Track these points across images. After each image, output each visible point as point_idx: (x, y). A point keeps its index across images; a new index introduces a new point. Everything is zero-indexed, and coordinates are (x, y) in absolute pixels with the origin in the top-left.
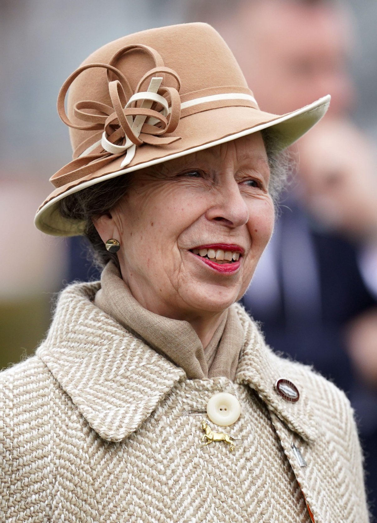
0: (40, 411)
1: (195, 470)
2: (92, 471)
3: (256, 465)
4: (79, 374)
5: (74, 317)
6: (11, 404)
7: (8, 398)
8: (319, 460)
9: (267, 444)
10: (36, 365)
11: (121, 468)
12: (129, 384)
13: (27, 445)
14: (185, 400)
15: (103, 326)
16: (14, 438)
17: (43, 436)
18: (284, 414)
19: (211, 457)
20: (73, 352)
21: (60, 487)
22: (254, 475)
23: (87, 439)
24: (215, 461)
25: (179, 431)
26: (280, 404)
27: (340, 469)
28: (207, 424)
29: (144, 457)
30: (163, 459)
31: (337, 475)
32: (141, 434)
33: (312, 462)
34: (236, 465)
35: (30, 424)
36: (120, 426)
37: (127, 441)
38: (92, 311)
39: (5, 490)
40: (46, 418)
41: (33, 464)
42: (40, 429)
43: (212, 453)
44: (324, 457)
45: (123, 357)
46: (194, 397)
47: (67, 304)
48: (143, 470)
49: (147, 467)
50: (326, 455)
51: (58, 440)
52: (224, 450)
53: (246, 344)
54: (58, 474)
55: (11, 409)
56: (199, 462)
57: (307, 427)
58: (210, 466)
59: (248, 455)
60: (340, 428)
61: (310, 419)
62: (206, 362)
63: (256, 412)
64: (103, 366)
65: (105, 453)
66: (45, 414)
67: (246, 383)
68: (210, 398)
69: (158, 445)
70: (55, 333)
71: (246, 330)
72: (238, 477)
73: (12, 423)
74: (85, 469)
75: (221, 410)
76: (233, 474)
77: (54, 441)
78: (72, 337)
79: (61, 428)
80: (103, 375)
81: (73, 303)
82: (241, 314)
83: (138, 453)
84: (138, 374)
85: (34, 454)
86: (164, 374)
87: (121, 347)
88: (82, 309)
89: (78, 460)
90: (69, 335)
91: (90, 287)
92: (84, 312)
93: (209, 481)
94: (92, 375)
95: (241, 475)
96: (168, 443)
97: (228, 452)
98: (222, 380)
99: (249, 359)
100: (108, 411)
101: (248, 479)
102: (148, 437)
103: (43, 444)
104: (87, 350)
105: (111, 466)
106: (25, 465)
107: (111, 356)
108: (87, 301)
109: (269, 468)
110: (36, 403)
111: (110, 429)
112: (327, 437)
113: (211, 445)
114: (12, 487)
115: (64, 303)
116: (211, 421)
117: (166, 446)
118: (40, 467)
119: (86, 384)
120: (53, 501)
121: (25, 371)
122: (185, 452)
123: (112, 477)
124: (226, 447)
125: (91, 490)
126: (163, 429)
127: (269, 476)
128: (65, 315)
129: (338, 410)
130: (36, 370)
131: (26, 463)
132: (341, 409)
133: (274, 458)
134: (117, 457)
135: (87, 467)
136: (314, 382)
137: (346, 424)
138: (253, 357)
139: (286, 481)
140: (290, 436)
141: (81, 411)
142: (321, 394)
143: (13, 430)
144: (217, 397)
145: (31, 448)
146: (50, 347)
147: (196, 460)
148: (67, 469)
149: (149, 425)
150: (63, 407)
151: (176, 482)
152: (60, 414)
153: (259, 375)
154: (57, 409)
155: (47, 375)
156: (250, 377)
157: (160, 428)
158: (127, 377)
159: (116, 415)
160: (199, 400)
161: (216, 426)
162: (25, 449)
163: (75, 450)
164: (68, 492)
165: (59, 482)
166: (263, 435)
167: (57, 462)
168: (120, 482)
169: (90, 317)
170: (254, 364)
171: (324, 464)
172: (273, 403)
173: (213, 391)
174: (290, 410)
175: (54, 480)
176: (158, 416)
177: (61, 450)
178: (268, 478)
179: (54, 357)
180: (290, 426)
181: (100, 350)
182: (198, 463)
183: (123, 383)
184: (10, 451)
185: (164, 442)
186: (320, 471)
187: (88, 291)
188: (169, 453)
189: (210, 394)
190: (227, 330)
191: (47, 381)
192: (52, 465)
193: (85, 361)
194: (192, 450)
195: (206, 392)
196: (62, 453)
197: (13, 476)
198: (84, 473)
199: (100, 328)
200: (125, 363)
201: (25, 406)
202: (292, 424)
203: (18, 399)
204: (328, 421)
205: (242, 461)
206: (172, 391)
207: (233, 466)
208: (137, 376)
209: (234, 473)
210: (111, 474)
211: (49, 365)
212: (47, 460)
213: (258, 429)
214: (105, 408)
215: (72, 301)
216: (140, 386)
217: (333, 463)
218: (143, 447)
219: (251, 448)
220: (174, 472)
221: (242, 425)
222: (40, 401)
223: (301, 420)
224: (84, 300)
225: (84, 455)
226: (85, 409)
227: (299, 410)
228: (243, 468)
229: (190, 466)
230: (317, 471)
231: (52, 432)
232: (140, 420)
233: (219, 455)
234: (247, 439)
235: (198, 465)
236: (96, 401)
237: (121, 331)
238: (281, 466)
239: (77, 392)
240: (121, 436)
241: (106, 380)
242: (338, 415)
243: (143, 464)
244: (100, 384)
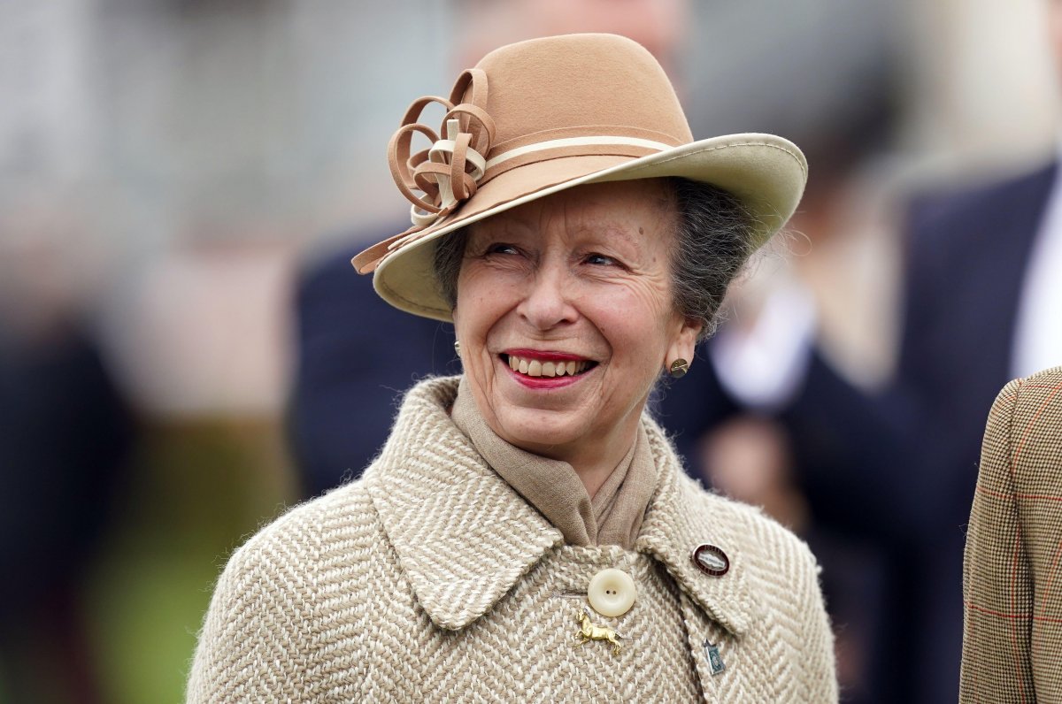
0: (356, 568)
1: (561, 678)
2: (421, 665)
3: (649, 677)
4: (415, 521)
5: (419, 436)
6: (317, 554)
7: (313, 543)
8: (748, 658)
9: (672, 641)
10: (359, 498)
11: (463, 665)
12: (481, 546)
13: (333, 614)
14: (558, 575)
15: (457, 455)
16: (316, 602)
17: (356, 604)
18: (701, 597)
19: (586, 662)
20: (412, 486)
21: (374, 683)
22: (644, 692)
23: (418, 619)
24: (591, 667)
25: (546, 619)
26: (696, 582)
27: (782, 668)
28: (585, 614)
29: (496, 652)
30: (523, 657)
31: (775, 679)
32: (494, 619)
33: (735, 663)
34: (620, 676)
35: (340, 585)
36: (461, 608)
37: (474, 627)
38: (445, 430)
39: (299, 675)
40: (363, 579)
41: (339, 642)
42: (353, 593)
43: (588, 656)
44: (757, 652)
45: (478, 505)
46: (572, 572)
47: (413, 413)
48: (493, 671)
49: (498, 667)
50: (760, 648)
51: (376, 614)
52: (605, 652)
53: (657, 492)
54: (372, 662)
55: (317, 561)
56: (569, 667)
57: (734, 613)
58: (583, 674)
59: (638, 661)
60: (792, 601)
61: (742, 600)
62: (594, 519)
63: (660, 592)
64: (449, 515)
65: (442, 642)
66: (362, 574)
67: (649, 552)
68: (595, 574)
69: (516, 637)
70: (391, 453)
71: (661, 469)
72: (622, 693)
73: (315, 581)
74: (411, 661)
75: (608, 592)
76: (614, 689)
77: (371, 614)
78: (412, 464)
79: (382, 596)
80: (447, 529)
81: (422, 414)
82: (657, 443)
83: (488, 646)
84: (495, 532)
85: (342, 628)
86: (532, 536)
87: (478, 489)
88: (432, 425)
89: (404, 648)
90: (410, 460)
91: (450, 385)
92: (435, 430)
93: (580, 696)
94: (433, 525)
95: (626, 690)
96: (531, 634)
97: (610, 656)
98: (615, 549)
99: (657, 517)
100: (447, 583)
101: (635, 696)
102: (503, 624)
103: (355, 616)
104: (430, 488)
105: (449, 660)
106: (328, 643)
107: (461, 502)
108: (442, 412)
109: (671, 678)
110: (352, 556)
111: (447, 611)
112: (769, 620)
113: (588, 645)
114: (309, 671)
115: (411, 411)
116: (592, 608)
117: (527, 639)
118: (348, 648)
119: (423, 539)
120: (362, 700)
121: (341, 506)
122: (550, 651)
123: (449, 676)
124: (609, 649)
125: (418, 691)
126: (525, 614)
127: (668, 689)
128: (408, 430)
129: (792, 574)
130: (358, 506)
131: (329, 640)
132: (797, 572)
133: (679, 661)
134: (459, 648)
135: (415, 658)
136: (761, 533)
137: (803, 595)
138: (663, 514)
139: (692, 694)
140: (704, 627)
141: (410, 579)
142: (769, 551)
143: (316, 592)
144: (604, 574)
145: (339, 620)
146: (382, 471)
147: (564, 664)
148: (387, 658)
149: (506, 606)
150: (388, 566)
151: (538, 693)
152: (383, 576)
153: (669, 542)
154: (379, 568)
155: (372, 515)
156: (654, 544)
157: (521, 612)
158: (480, 536)
159: (456, 592)
160: (579, 576)
161: (598, 616)
162: (330, 619)
163: (401, 632)
164: (386, 691)
165: (372, 676)
166: (668, 627)
167: (372, 644)
168: (460, 685)
169: (441, 440)
170: (664, 525)
171: (756, 663)
172: (686, 581)
173: (599, 565)
174: (711, 589)
175: (365, 670)
176: (520, 594)
177: (379, 627)
178: (666, 691)
179: (384, 489)
180: (708, 613)
181: (448, 490)
182: (567, 670)
183: (473, 543)
184: (309, 620)
185: (526, 633)
186: (747, 676)
187: (446, 390)
188: (532, 650)
189: (595, 569)
190: (631, 474)
191: (371, 524)
192: (364, 648)
193: (426, 502)
194: (560, 649)
195: (590, 566)
196: (380, 633)
197: (311, 656)
198: (410, 667)
199: (452, 458)
200: (480, 515)
201: (336, 558)
202: (712, 612)
203: (328, 547)
204: (774, 593)
205: (630, 670)
206: (541, 560)
207: (616, 676)
208: (494, 536)
209: (616, 688)
210: (447, 671)
211: (377, 501)
212: (359, 639)
213: (660, 618)
214: (443, 578)
215: (420, 409)
216: (496, 551)
217: (772, 660)
218: (495, 638)
219: (644, 651)
220: (535, 678)
221: (635, 617)
222: (357, 554)
223: (728, 602)
224: (437, 410)
225: (412, 641)
226: (415, 577)
227: (727, 588)
228: (630, 680)
229: (556, 672)
230: (742, 676)
231: (369, 600)
232: (490, 601)
233: (598, 660)
234: (640, 638)
235: (567, 673)
236: (433, 566)
237: (481, 467)
238: (688, 673)
239: (408, 549)
240: (460, 621)
241: (452, 536)
242: (791, 583)
243: (494, 663)
244: (441, 541)
